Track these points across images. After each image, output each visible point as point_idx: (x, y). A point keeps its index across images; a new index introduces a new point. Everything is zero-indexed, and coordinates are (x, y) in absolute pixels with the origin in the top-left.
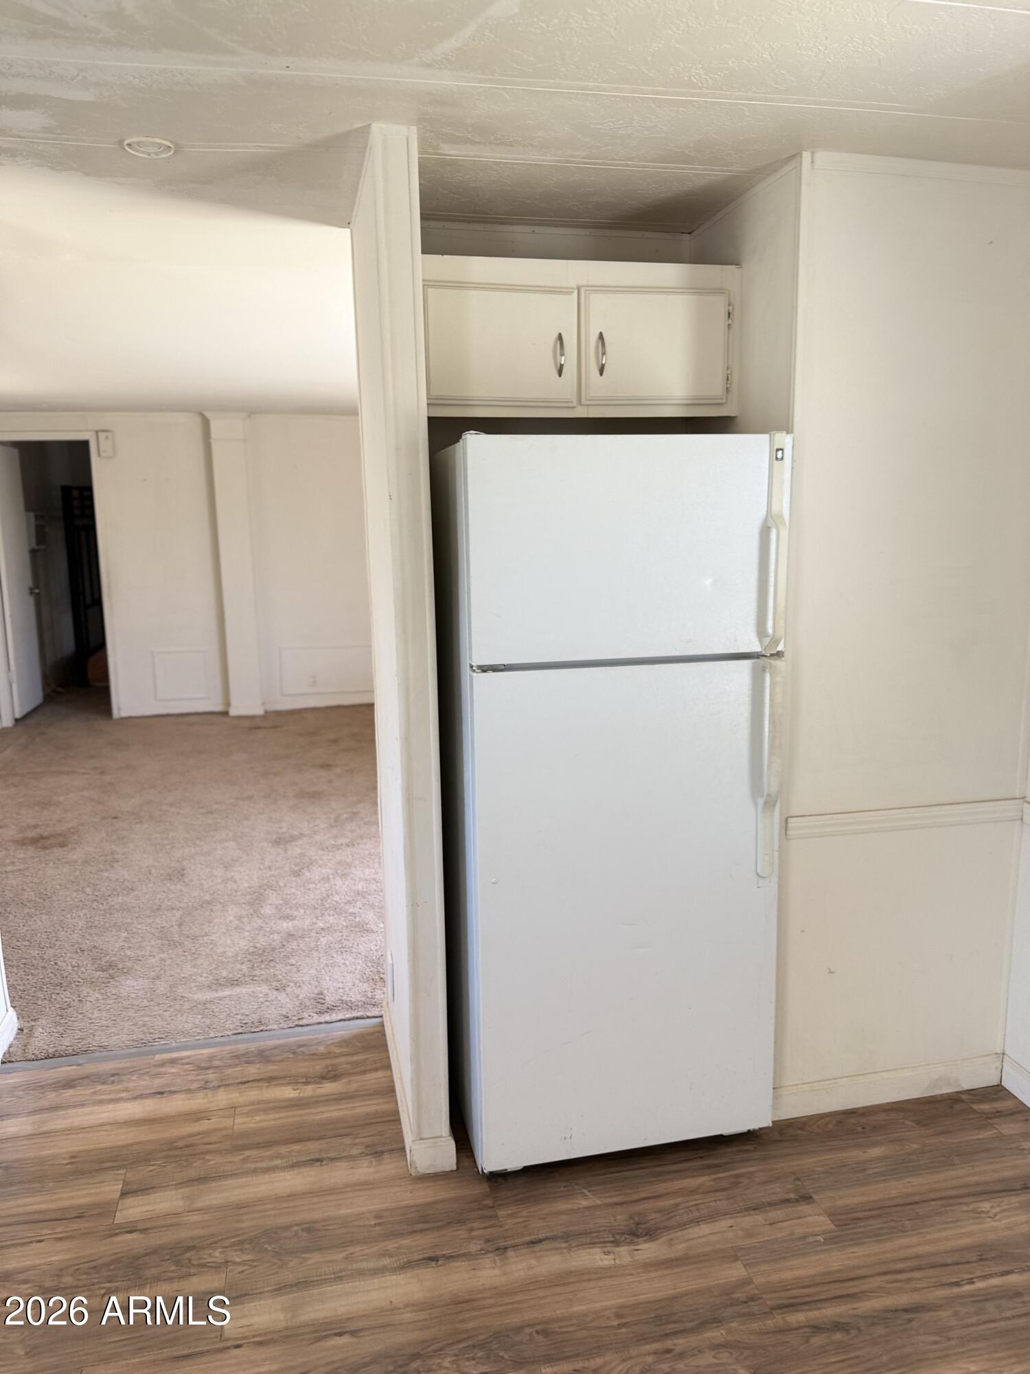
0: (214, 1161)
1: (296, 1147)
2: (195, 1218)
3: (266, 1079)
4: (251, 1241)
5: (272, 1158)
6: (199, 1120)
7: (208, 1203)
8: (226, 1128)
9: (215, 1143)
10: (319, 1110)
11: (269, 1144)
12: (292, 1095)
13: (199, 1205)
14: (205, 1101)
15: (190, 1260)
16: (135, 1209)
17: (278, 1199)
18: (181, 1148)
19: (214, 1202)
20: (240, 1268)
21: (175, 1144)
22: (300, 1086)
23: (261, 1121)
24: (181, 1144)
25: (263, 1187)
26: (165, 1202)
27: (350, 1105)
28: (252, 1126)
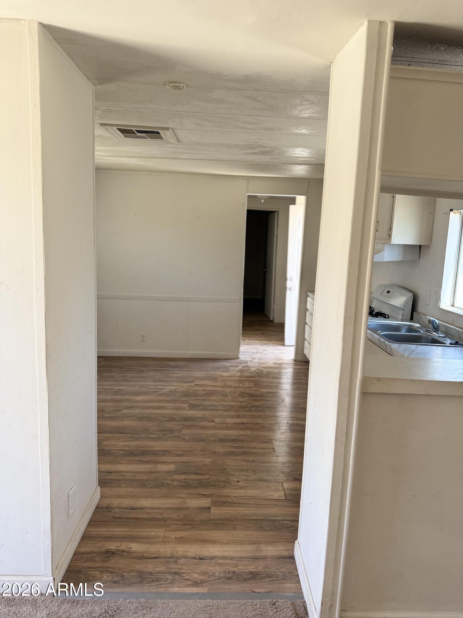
0: (174, 516)
1: (139, 516)
2: (183, 496)
3: (144, 558)
4: (164, 486)
5: (151, 513)
6: (181, 538)
7: (178, 500)
8: (169, 531)
9: (174, 524)
10: (123, 533)
11: (150, 519)
12: (133, 544)
13: (181, 500)
14: (177, 549)
15: (184, 483)
16: (205, 502)
17: (152, 497)
18: (188, 524)
19: (175, 500)
20: (169, 479)
21: (191, 526)
22: (127, 550)
23: (152, 532)
24: (189, 526)
25: (157, 502)
26: (194, 503)
27: (108, 533)
28: (157, 530)
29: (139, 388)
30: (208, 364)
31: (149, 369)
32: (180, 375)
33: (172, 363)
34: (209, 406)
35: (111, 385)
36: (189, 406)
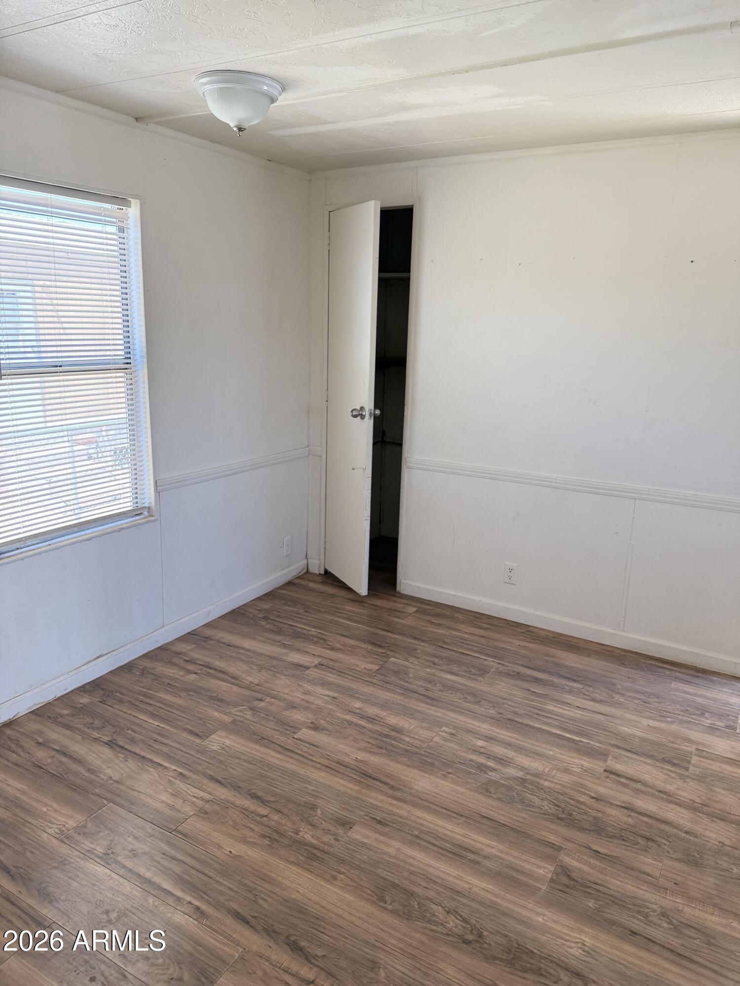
29: (446, 740)
30: (674, 685)
31: (501, 668)
32: (576, 714)
33: (571, 660)
34: (619, 901)
35: (384, 706)
36: (552, 880)
